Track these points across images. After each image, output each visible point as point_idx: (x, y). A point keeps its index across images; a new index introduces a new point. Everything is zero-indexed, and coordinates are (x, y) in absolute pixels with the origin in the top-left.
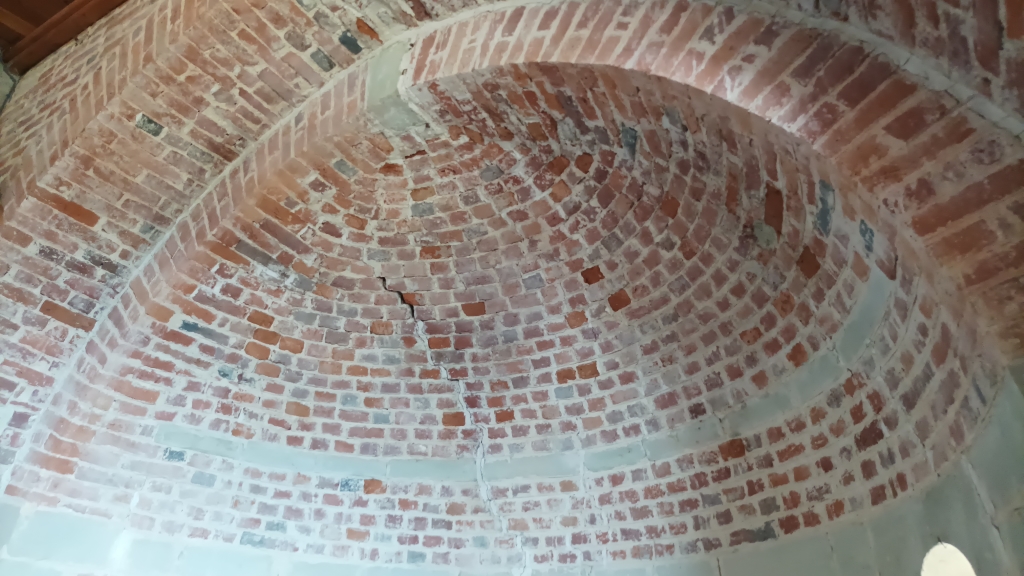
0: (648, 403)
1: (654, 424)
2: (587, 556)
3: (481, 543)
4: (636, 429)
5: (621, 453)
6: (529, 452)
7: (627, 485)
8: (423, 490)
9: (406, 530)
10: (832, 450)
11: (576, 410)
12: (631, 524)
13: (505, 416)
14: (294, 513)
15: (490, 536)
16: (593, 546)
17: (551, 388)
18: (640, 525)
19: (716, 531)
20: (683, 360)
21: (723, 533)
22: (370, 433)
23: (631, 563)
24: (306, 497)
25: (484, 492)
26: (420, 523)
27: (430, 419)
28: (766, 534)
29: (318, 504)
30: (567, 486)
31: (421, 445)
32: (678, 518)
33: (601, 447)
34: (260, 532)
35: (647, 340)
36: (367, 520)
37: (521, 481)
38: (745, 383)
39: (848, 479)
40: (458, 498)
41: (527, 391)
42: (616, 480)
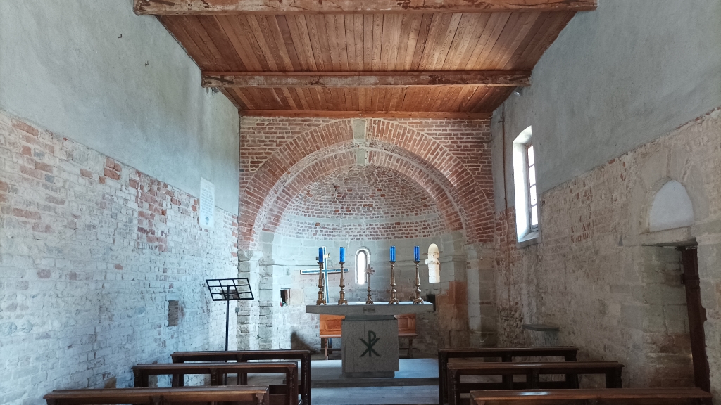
0: (382, 213)
1: (382, 217)
2: (362, 239)
3: (339, 236)
4: (378, 217)
5: (373, 221)
6: (352, 218)
7: (373, 226)
8: (328, 225)
9: (324, 233)
10: (418, 228)
11: (366, 212)
12: (373, 233)
13: (349, 211)
14: (304, 230)
15: (341, 234)
16: (364, 237)
17: (361, 207)
18: (375, 234)
19: (391, 236)
20: (393, 208)
21: (393, 237)
22: (319, 213)
23: (372, 240)
24: (306, 227)
25: (341, 226)
26: (327, 232)
27: (332, 211)
28: (402, 237)
29: (308, 228)
30: (360, 226)
31: (329, 216)
32: (383, 233)
33: (369, 219)
34: (299, 235)
35: (386, 203)
36: (317, 231)
37: (349, 224)
38: (405, 215)
39: (420, 233)
40: (335, 227)
41: (355, 207)
42: (371, 225)
